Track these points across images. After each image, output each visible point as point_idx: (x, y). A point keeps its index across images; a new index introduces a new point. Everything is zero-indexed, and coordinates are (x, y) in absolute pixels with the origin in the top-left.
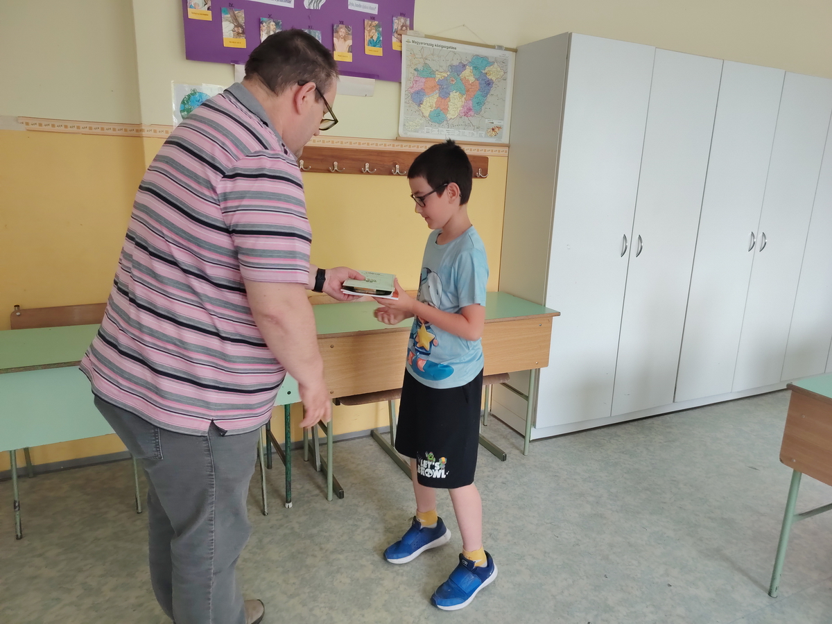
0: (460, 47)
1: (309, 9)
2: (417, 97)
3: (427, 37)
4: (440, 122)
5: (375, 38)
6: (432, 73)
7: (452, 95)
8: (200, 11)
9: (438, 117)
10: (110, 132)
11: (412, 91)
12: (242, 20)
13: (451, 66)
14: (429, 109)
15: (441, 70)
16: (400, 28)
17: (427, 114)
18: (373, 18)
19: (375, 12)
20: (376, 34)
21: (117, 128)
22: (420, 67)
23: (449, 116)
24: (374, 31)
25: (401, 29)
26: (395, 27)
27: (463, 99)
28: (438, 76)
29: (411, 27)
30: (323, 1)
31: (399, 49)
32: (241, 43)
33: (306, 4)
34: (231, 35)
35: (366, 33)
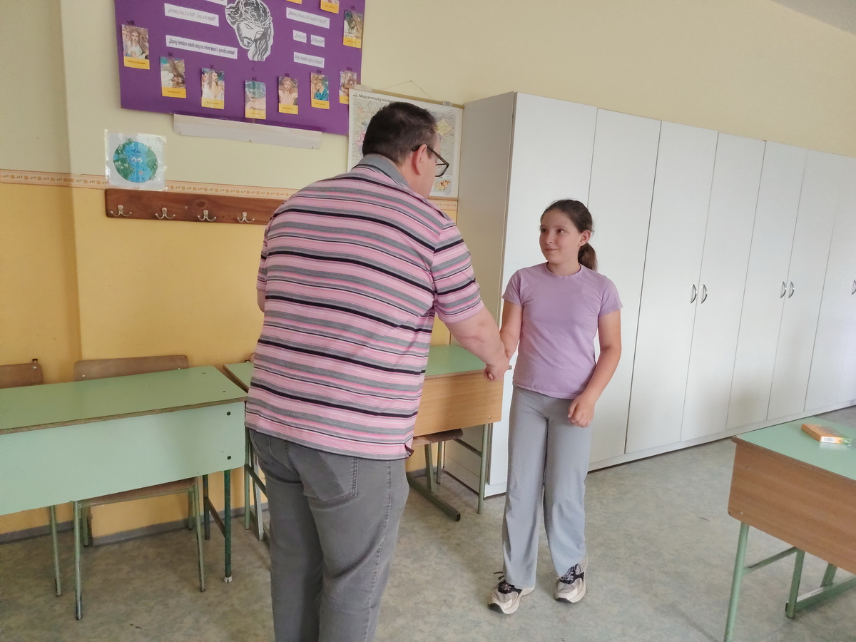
1: (253, 61)
3: (374, 91)
5: (321, 91)
8: (137, 58)
10: (36, 181)
12: (182, 69)
16: (346, 82)
18: (319, 71)
19: (322, 66)
20: (323, 87)
21: (43, 176)
24: (321, 84)
25: (349, 83)
26: (342, 80)
29: (359, 82)
30: (268, 53)
31: (346, 103)
32: (181, 93)
33: (250, 56)
34: (169, 85)
35: (313, 86)
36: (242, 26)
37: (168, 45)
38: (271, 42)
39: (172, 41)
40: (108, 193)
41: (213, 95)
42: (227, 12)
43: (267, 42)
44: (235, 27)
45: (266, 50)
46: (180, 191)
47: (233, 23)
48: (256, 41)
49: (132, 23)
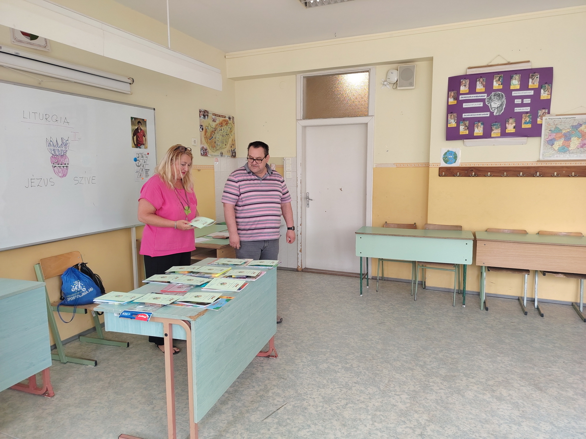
0: (577, 117)
1: (496, 116)
2: (551, 142)
3: (557, 115)
4: (565, 152)
5: (528, 121)
6: (561, 130)
7: (572, 139)
8: (453, 124)
9: (564, 149)
11: (548, 140)
12: (467, 125)
13: (572, 126)
14: (558, 147)
15: (566, 128)
17: (556, 149)
18: (527, 113)
19: (529, 110)
20: (529, 119)
22: (553, 129)
23: (570, 149)
24: (527, 118)
25: (543, 115)
26: (539, 114)
27: (580, 140)
28: (564, 131)
29: (549, 113)
30: (503, 111)
31: (541, 123)
32: (467, 132)
33: (495, 114)
34: (463, 130)
35: (523, 119)
36: (492, 104)
37: (463, 117)
38: (504, 106)
39: (465, 115)
40: (440, 168)
41: (479, 131)
42: (486, 100)
43: (502, 107)
44: (489, 105)
45: (502, 110)
46: (465, 166)
47: (488, 104)
48: (497, 108)
49: (452, 113)
